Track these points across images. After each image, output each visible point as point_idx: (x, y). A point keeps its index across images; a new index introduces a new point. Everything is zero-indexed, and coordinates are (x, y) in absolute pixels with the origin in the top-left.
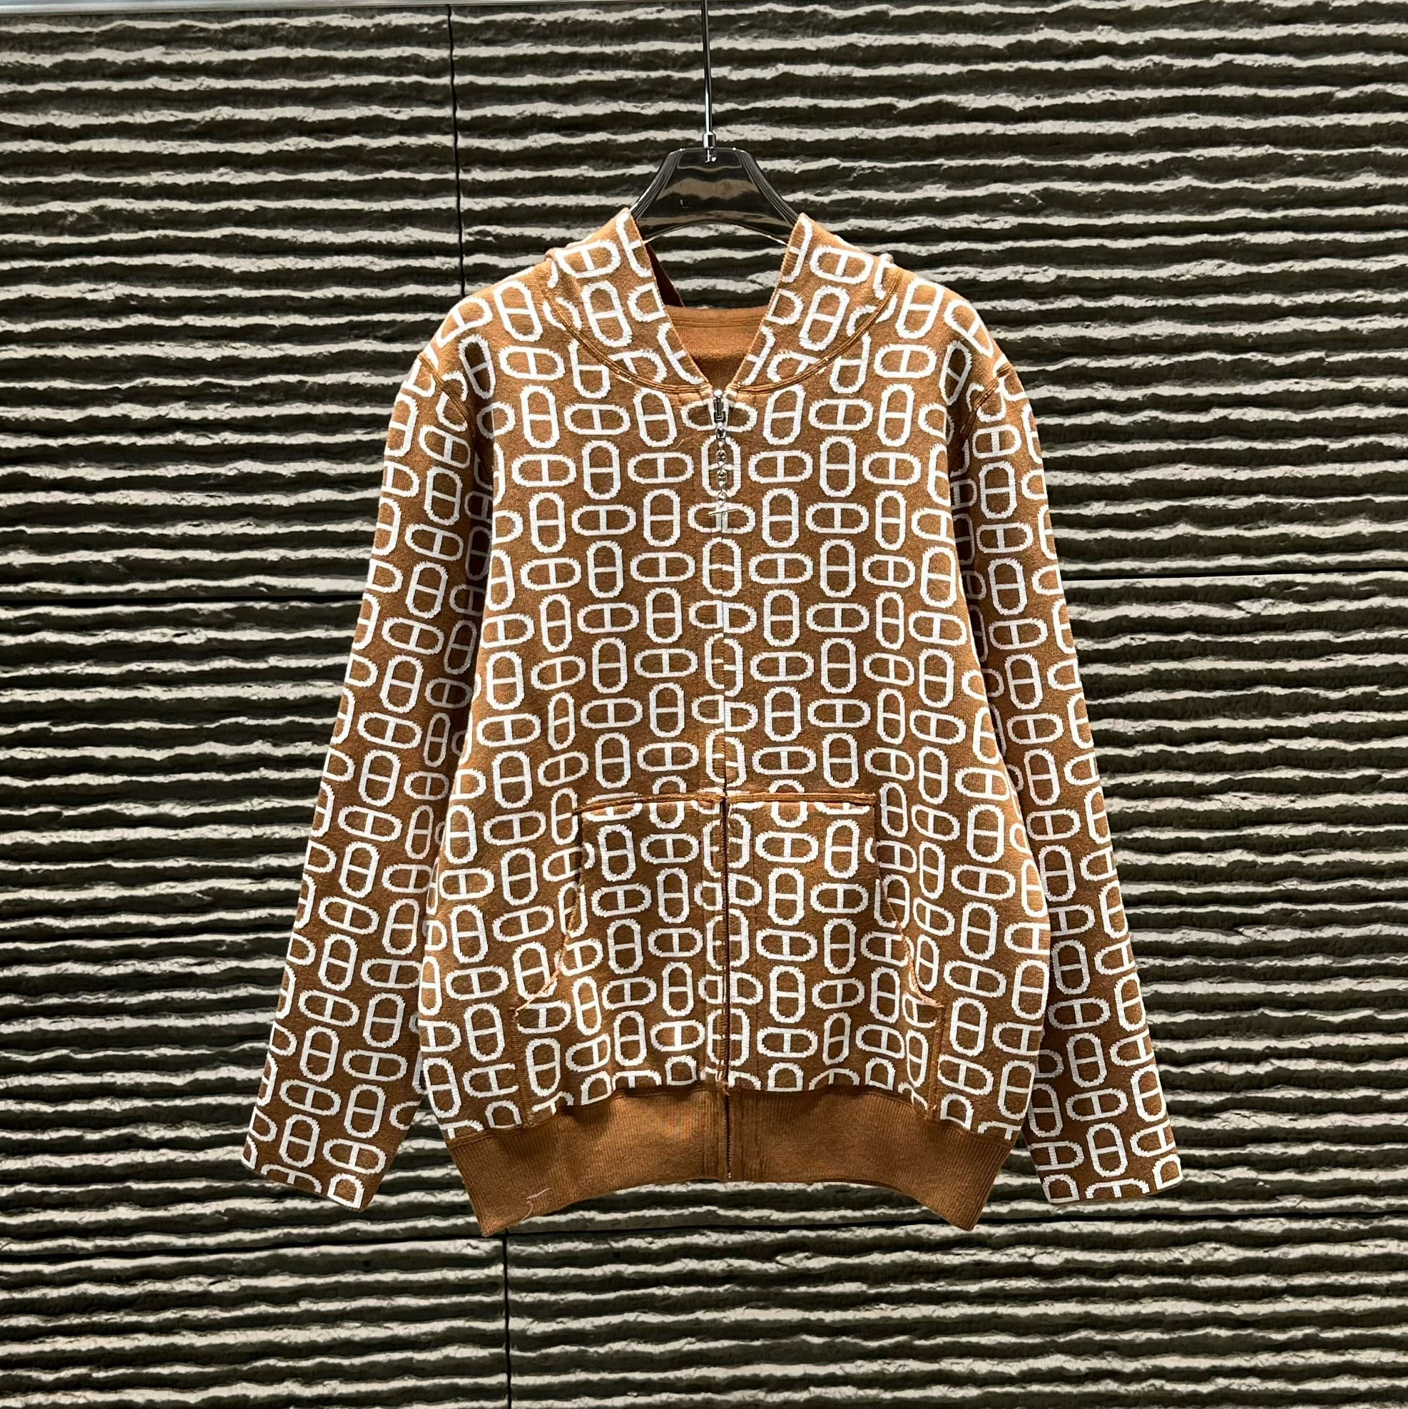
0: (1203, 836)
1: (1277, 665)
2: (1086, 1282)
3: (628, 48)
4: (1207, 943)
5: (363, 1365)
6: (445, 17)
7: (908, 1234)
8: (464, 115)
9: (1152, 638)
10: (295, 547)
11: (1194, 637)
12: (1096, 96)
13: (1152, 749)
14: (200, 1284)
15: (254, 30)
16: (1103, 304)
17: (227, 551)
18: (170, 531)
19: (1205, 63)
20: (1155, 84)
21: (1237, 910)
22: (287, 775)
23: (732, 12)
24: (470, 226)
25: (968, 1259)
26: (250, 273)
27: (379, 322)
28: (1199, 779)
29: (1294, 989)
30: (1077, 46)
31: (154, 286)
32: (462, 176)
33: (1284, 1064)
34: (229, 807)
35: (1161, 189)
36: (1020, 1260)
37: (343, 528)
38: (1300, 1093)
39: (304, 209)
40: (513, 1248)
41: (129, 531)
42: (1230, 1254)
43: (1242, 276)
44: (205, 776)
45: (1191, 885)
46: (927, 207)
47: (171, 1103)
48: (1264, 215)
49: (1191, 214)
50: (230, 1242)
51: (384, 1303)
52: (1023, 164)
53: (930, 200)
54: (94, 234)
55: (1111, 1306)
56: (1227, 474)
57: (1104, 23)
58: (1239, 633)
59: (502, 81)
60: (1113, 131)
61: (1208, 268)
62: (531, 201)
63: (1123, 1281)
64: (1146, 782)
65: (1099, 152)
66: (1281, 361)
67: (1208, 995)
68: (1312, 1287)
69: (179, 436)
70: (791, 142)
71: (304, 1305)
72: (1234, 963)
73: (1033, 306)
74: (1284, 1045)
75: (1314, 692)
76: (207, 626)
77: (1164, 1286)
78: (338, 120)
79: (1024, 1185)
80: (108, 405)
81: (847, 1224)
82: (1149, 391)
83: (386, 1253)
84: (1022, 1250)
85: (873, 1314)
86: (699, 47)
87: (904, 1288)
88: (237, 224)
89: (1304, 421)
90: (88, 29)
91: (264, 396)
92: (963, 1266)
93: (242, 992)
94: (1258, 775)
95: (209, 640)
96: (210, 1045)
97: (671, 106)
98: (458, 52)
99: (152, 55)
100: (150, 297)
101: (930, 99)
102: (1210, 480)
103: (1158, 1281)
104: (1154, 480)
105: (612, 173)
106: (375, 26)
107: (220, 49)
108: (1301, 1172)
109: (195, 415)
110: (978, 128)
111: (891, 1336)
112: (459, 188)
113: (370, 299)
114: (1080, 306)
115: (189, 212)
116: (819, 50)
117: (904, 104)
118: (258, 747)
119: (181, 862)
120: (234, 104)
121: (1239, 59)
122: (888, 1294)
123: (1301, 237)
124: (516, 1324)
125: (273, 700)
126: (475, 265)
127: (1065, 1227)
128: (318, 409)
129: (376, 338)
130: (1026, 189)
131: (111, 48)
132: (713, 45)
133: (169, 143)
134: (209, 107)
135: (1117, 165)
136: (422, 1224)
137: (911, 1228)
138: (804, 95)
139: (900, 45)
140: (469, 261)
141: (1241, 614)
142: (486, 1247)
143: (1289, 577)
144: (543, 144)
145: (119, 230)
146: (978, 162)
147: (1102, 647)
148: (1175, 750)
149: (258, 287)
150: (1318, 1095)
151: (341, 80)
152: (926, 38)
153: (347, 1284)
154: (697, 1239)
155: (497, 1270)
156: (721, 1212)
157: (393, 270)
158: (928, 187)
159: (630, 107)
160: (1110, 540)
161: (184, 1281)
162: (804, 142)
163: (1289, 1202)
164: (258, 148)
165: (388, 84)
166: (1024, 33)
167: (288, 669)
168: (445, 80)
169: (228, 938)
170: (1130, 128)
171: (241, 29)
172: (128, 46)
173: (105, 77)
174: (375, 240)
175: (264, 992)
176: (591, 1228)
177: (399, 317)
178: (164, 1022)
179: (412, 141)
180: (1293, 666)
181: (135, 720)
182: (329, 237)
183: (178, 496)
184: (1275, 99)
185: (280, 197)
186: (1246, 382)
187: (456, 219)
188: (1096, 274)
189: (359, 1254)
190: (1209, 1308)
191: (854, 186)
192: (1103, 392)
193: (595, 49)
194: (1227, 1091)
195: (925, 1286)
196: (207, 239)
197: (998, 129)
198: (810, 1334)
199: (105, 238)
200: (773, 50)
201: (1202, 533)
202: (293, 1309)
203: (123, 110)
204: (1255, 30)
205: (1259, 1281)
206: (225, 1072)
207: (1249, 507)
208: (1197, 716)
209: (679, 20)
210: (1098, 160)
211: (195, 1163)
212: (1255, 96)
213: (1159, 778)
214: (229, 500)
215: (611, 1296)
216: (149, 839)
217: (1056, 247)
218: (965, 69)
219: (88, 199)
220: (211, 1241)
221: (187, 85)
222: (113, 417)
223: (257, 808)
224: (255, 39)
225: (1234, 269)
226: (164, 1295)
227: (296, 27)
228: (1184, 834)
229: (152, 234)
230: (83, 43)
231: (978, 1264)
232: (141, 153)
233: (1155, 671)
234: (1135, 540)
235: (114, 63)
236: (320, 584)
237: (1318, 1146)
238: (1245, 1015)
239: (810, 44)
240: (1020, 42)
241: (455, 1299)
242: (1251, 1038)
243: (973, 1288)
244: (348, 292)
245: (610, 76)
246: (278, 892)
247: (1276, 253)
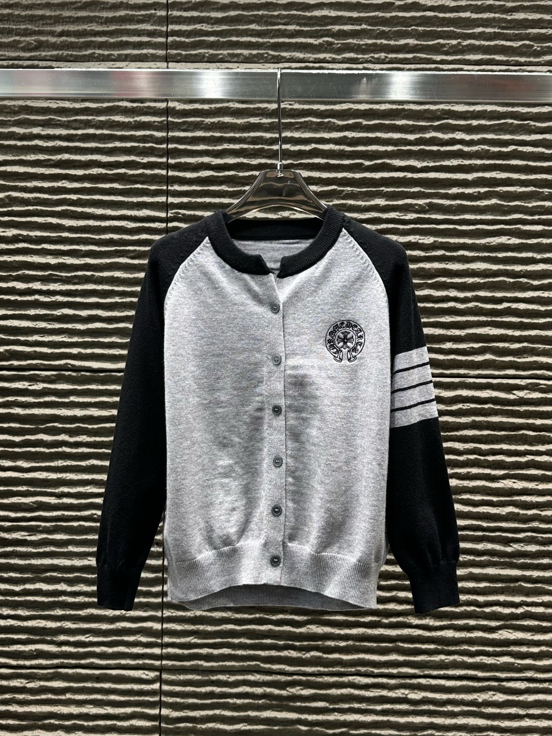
0: (495, 499)
1: (531, 421)
2: (432, 708)
3: (246, 135)
4: (495, 550)
5: (93, 726)
6: (165, 119)
7: (349, 681)
8: (171, 161)
9: (473, 406)
10: (85, 348)
11: (492, 406)
12: (455, 162)
13: (472, 457)
14: (22, 683)
15: (81, 121)
16: (454, 254)
17: (55, 348)
18: (30, 339)
19: (504, 149)
20: (481, 158)
21: (510, 535)
22: (74, 451)
23: (293, 121)
24: (172, 210)
25: (377, 694)
26: (73, 226)
27: (129, 250)
28: (494, 472)
29: (536, 574)
30: (447, 140)
31: (30, 231)
32: (170, 188)
33: (529, 609)
34: (47, 464)
35: (483, 204)
36: (401, 696)
37: (107, 340)
38: (536, 623)
39: (98, 200)
40: (165, 676)
41: (12, 338)
42: (500, 697)
43: (519, 244)
44: (38, 449)
45: (488, 522)
46: (376, 208)
47: (13, 599)
48: (530, 218)
49: (496, 216)
50: (36, 664)
51: (104, 698)
52: (420, 191)
53: (378, 205)
54: (6, 207)
55: (443, 719)
56: (510, 332)
57: (459, 131)
58: (513, 405)
59: (189, 147)
60: (462, 178)
61: (503, 240)
62: (199, 200)
63: (450, 708)
64: (468, 473)
65: (455, 187)
66: (536, 283)
67: (495, 575)
68: (538, 715)
69: (37, 297)
70: (316, 178)
71: (68, 696)
72: (508, 560)
73: (422, 254)
74: (529, 600)
75: (548, 434)
76: (44, 382)
77: (468, 711)
78: (116, 161)
79: (405, 660)
80: (7, 282)
81: (321, 674)
82: (474, 294)
83: (106, 674)
84: (402, 691)
85: (331, 717)
86: (277, 135)
87: (346, 706)
88: (69, 205)
89: (546, 310)
90: (9, 119)
91: (76, 281)
92: (374, 698)
93: (48, 549)
94: (521, 472)
95: (44, 388)
96: (32, 573)
97: (263, 161)
98: (171, 134)
99: (36, 130)
100: (28, 235)
101: (379, 161)
102: (502, 335)
103: (466, 708)
104: (476, 334)
105: (236, 189)
106: (134, 121)
107: (66, 129)
108: (535, 659)
109: (45, 288)
110: (400, 175)
111: (339, 728)
112: (168, 193)
113: (125, 240)
114: (444, 255)
115: (48, 199)
116: (330, 138)
117: (367, 163)
118: (63, 437)
119: (24, 488)
120: (71, 153)
121: (520, 149)
122: (339, 708)
123: (546, 228)
124: (165, 712)
125: (71, 416)
126: (173, 227)
127: (423, 681)
128: (100, 287)
129: (127, 257)
130: (421, 202)
131: (19, 127)
132: (283, 135)
133: (41, 169)
134: (59, 154)
135: (463, 193)
136: (123, 662)
137: (351, 678)
138: (323, 158)
139: (367, 137)
140: (170, 225)
141: (515, 397)
142: (152, 675)
143: (537, 381)
144: (206, 175)
145: (17, 206)
146: (400, 190)
147: (449, 408)
148: (482, 458)
149: (76, 233)
150: (544, 624)
151: (118, 144)
152: (379, 135)
153: (88, 688)
154: (250, 677)
155: (156, 686)
156: (262, 665)
157: (136, 228)
158: (377, 200)
159: (245, 161)
160: (454, 360)
161: (15, 681)
162: (322, 178)
163: (529, 674)
164: (80, 172)
165: (138, 146)
166: (423, 134)
167: (79, 403)
168: (164, 146)
169: (43, 524)
170: (470, 177)
171: (76, 121)
172: (26, 127)
173: (15, 139)
174: (129, 214)
175: (58, 550)
176: (201, 668)
177: (138, 248)
178: (12, 561)
179: (148, 172)
180: (539, 422)
181: (9, 423)
182: (109, 212)
183: (35, 323)
184: (536, 167)
185: (89, 194)
186: (519, 292)
187: (166, 207)
188: (452, 241)
189: (94, 674)
190: (489, 723)
191: (343, 198)
192: (453, 293)
193: (232, 135)
194: (502, 620)
195: (356, 706)
196: (55, 211)
197: (409, 175)
198: (301, 725)
199: (10, 209)
200: (310, 138)
201: (497, 359)
202: (63, 697)
203: (22, 154)
204: (528, 136)
205: (513, 711)
206: (38, 586)
207: (520, 348)
208: (493, 443)
209: (269, 124)
210: (455, 190)
211: (23, 627)
212: (527, 165)
213: (474, 471)
214: (57, 326)
215: (209, 701)
216: (11, 477)
217: (435, 228)
218: (396, 148)
219: (4, 192)
220: (27, 663)
221: (50, 144)
222: (8, 287)
223: (60, 465)
224: (82, 125)
225: (515, 241)
226: (6, 687)
227: (100, 121)
228: (486, 498)
229: (31, 208)
230: (7, 124)
231: (382, 696)
232: (28, 173)
233: (474, 421)
234: (466, 360)
235: (19, 134)
236: (95, 365)
237: (544, 648)
238: (512, 585)
239: (327, 135)
240: (421, 137)
241: (136, 698)
242: (514, 596)
243: (379, 708)
244: (116, 237)
245: (237, 147)
246: (66, 504)
247: (534, 235)
